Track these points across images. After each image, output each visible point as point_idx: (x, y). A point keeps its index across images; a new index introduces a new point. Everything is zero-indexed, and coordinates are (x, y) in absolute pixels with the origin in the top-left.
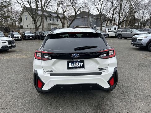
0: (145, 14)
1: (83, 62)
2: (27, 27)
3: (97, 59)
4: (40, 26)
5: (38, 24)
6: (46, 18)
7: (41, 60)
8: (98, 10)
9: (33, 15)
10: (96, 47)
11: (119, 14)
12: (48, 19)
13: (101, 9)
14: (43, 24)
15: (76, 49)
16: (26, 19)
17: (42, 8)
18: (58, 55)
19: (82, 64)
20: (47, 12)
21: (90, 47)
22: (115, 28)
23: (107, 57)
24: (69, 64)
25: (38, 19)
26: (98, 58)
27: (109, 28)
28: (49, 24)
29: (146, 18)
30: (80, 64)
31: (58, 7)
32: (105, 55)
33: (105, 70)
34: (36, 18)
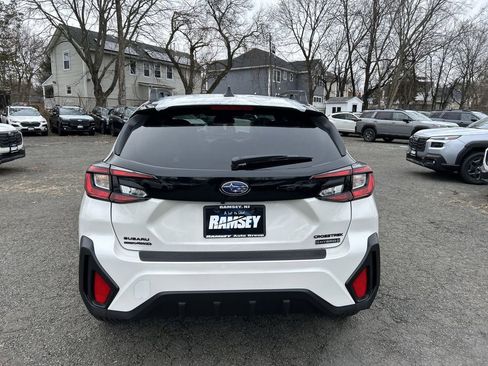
0: (446, 67)
1: (260, 211)
2: (69, 92)
3: (312, 201)
4: (111, 89)
5: (105, 85)
6: (133, 66)
7: (109, 200)
8: (302, 48)
9: (89, 53)
10: (309, 160)
11: (368, 63)
12: (140, 68)
13: (310, 45)
14: (122, 85)
15: (236, 166)
16: (67, 65)
17: (120, 32)
18: (170, 185)
19: (256, 219)
20: (137, 45)
21: (286, 157)
22: (355, 107)
23: (345, 195)
24: (212, 217)
25: (105, 69)
26: (314, 199)
27: (337, 106)
28: (141, 85)
29: (451, 80)
30: (248, 218)
31: (174, 32)
32: (338, 189)
33: (337, 240)
34: (99, 62)
